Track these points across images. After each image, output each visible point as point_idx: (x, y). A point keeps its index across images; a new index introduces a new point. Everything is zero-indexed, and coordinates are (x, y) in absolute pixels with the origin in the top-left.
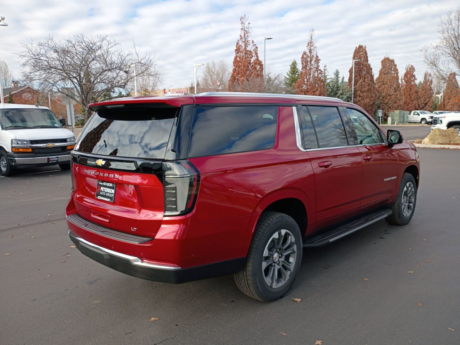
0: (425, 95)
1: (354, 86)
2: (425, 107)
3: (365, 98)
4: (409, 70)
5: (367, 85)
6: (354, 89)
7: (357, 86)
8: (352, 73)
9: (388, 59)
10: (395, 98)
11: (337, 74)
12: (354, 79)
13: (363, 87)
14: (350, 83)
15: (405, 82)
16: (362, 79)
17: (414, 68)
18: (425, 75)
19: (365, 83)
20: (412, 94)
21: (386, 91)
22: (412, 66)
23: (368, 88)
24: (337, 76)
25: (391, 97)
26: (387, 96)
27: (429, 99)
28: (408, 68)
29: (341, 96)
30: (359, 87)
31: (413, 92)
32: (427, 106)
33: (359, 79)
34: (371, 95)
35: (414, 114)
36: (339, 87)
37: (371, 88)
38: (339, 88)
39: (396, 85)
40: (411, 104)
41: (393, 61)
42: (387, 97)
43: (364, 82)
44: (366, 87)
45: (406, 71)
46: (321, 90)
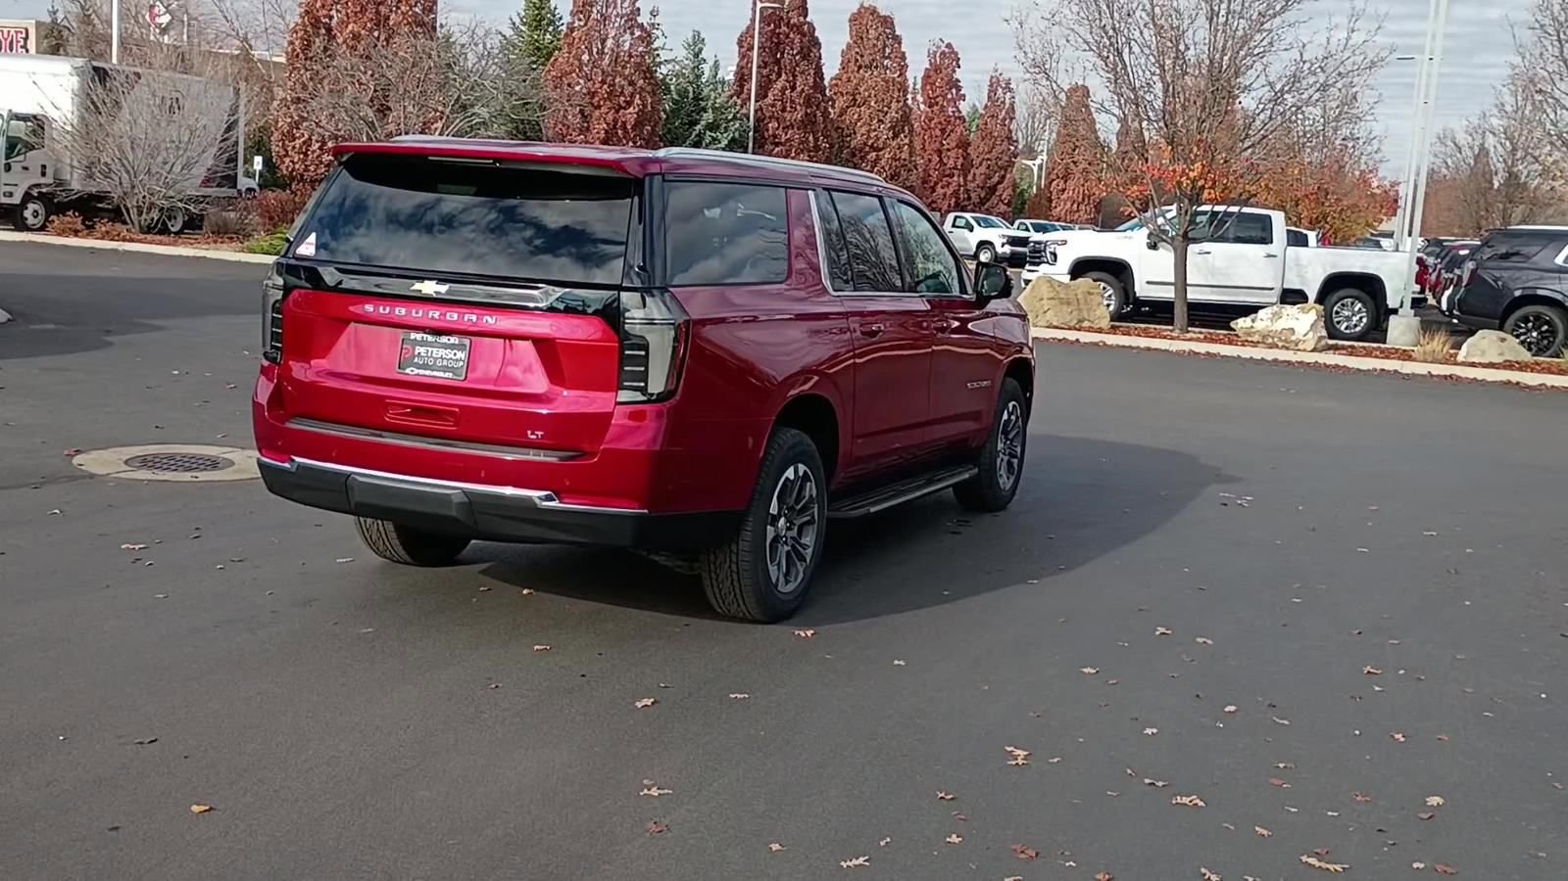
0: (988, 156)
1: (756, 101)
2: (988, 200)
3: (793, 150)
4: (938, 59)
5: (802, 101)
6: (756, 111)
7: (770, 99)
8: (751, 48)
9: (874, 11)
10: (892, 158)
11: (697, 50)
12: (758, 72)
13: (788, 109)
14: (742, 86)
15: (924, 103)
16: (784, 76)
17: (956, 54)
18: (991, 85)
19: (794, 94)
20: (948, 150)
21: (863, 130)
22: (949, 46)
23: (806, 114)
24: (696, 55)
25: (881, 153)
26: (867, 149)
27: (1003, 172)
28: (938, 54)
29: (708, 133)
30: (773, 106)
31: (954, 144)
32: (994, 200)
33: (774, 77)
34: (816, 140)
35: (954, 226)
36: (702, 99)
37: (815, 116)
38: (703, 104)
39: (897, 113)
40: (942, 188)
41: (887, 22)
42: (868, 153)
43: (793, 88)
44: (798, 107)
45: (931, 64)
46: (645, 106)
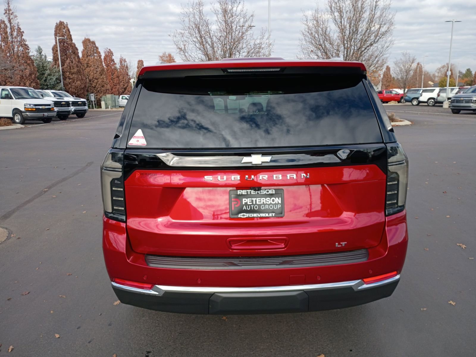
0: (123, 80)
1: (62, 67)
2: (125, 91)
3: (75, 80)
4: (107, 53)
5: (75, 66)
6: (62, 70)
7: (66, 66)
8: (57, 51)
9: (89, 40)
10: (101, 81)
11: (40, 52)
12: (61, 58)
13: (72, 68)
14: (56, 62)
15: (105, 66)
16: (69, 59)
17: (112, 52)
18: (121, 60)
19: (73, 64)
20: (114, 78)
21: (92, 74)
22: (110, 50)
23: (78, 70)
24: (40, 53)
25: (98, 80)
26: (94, 79)
27: (127, 84)
28: (107, 52)
29: (49, 77)
30: (67, 68)
31: (115, 77)
32: (126, 91)
33: (66, 59)
34: (82, 77)
35: (122, 99)
36: (44, 67)
37: (80, 70)
38: (45, 68)
39: (101, 69)
40: (114, 89)
41: (93, 43)
42: (94, 80)
43: (72, 62)
44: (75, 68)
45: (105, 55)
46: (31, 69)
